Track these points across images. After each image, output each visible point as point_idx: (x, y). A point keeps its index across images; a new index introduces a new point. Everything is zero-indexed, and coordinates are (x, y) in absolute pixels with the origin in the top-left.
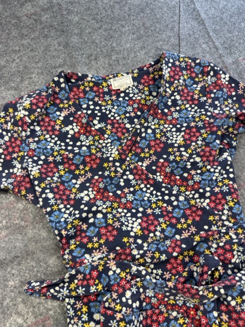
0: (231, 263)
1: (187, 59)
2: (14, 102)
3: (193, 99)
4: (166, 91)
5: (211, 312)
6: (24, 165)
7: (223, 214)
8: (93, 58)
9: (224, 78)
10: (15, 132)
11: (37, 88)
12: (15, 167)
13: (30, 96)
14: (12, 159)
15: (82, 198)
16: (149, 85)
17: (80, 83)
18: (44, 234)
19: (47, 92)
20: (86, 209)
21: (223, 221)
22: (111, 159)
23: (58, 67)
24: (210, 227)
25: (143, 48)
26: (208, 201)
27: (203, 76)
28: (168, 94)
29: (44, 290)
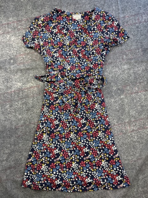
0: (92, 84)
1: (104, 12)
2: (38, 17)
3: (101, 29)
4: (92, 24)
5: (83, 94)
6: (39, 41)
7: (96, 70)
8: (69, 4)
9: (115, 24)
10: (37, 29)
11: (47, 13)
12: (35, 41)
13: (43, 16)
14: (35, 38)
15: (54, 55)
16: (87, 20)
17: (62, 14)
19: (49, 16)
20: (55, 59)
21: (95, 72)
23: (55, 6)
25: (89, 3)
26: (93, 65)
27: (108, 21)
28: (92, 26)
29: (40, 78)
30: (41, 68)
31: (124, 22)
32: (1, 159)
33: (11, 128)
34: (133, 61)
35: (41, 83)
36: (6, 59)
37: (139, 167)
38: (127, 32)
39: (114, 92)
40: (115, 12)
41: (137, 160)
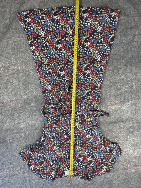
1: (44, 178)
3: (46, 161)
4: (55, 166)
6: (106, 150)
8: (77, 185)
9: (32, 167)
10: (107, 161)
11: (99, 177)
12: (109, 150)
13: (101, 174)
14: (109, 152)
15: (90, 136)
16: (59, 170)
17: (84, 176)
18: (103, 128)
19: (95, 174)
20: (90, 133)
22: (79, 146)
23: (90, 184)
24: (56, 119)
29: (104, 114)
30: (103, 123)
31: (24, 169)
32: (140, 36)
33: (131, 65)
34: (16, 131)
35: (103, 110)
36: (137, 132)
37: (9, 31)
38: (21, 159)
39: (33, 101)
40: (32, 178)
41: (11, 37)
